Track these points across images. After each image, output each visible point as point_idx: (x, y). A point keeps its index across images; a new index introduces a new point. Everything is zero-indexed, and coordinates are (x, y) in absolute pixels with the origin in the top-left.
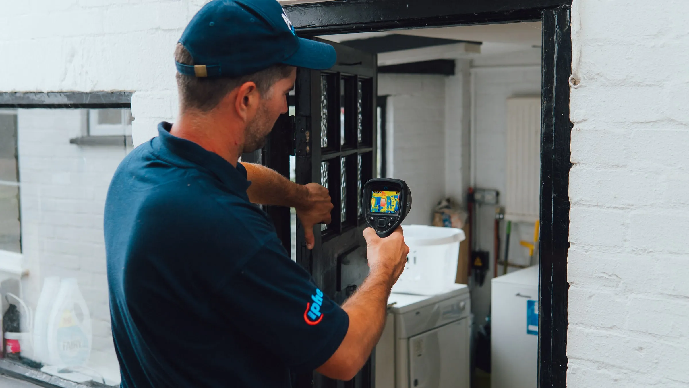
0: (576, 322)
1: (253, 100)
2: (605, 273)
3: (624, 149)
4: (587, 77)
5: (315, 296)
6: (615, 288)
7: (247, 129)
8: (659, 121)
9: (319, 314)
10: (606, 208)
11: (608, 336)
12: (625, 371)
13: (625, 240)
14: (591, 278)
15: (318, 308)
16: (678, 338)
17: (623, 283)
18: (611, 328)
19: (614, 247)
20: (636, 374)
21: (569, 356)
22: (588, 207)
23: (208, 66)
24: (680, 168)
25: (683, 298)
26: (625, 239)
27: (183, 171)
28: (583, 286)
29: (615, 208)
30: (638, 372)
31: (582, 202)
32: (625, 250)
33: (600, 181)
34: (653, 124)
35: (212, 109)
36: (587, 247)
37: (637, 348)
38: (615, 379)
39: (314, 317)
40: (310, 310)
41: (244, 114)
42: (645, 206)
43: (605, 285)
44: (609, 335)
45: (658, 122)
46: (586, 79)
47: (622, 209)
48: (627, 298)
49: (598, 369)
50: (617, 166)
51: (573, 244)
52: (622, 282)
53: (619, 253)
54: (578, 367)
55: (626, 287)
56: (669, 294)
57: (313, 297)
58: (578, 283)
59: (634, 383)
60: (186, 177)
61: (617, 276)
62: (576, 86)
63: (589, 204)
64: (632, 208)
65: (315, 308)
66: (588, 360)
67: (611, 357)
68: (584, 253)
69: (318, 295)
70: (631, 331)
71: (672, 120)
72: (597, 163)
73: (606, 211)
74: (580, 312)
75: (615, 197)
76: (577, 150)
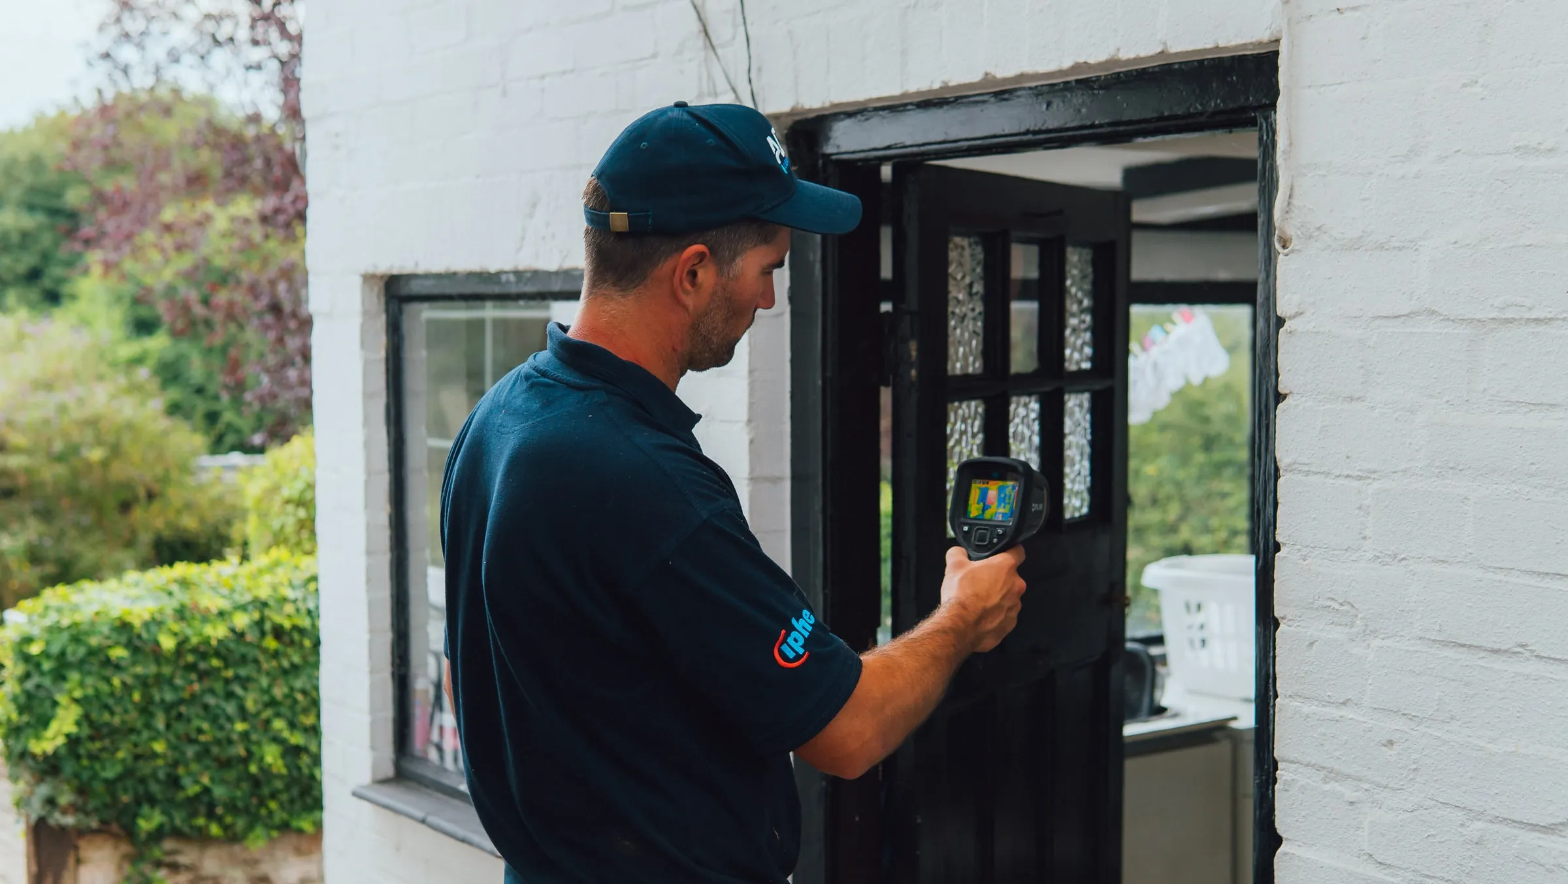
0: (1289, 693)
1: (706, 276)
2: (1333, 599)
3: (1362, 367)
4: (1302, 234)
5: (797, 620)
6: (1350, 628)
7: (695, 327)
8: (1414, 313)
9: (801, 651)
10: (1333, 477)
11: (1338, 718)
12: (1366, 786)
13: (1365, 538)
14: (1312, 608)
15: (801, 641)
16: (1448, 722)
17: (1361, 618)
18: (1344, 704)
19: (1346, 550)
20: (1383, 791)
21: (1278, 756)
22: (1306, 476)
23: (630, 215)
24: (1448, 401)
25: (1454, 646)
26: (1364, 536)
27: (582, 394)
28: (1299, 624)
29: (1348, 476)
30: (1385, 787)
31: (1296, 466)
32: (1364, 555)
33: (1324, 426)
34: (1405, 320)
35: (635, 287)
36: (1305, 551)
37: (1384, 742)
38: (1350, 800)
39: (791, 655)
40: (785, 641)
41: (689, 301)
42: (1394, 472)
43: (1333, 623)
44: (1341, 717)
45: (1412, 316)
46: (1301, 238)
47: (1359, 478)
48: (1369, 646)
49: (1325, 781)
50: (1351, 399)
51: (1285, 544)
52: (1360, 616)
53: (1356, 561)
54: (1294, 777)
55: (1366, 625)
56: (1433, 638)
57: (794, 621)
58: (1291, 618)
59: (1380, 808)
60: (586, 403)
61: (1353, 606)
62: (1286, 251)
63: (1307, 469)
64: (1373, 476)
65: (796, 640)
66: (1307, 765)
67: (1344, 759)
68: (1301, 561)
69: (803, 618)
70: (1375, 709)
71: (1433, 312)
72: (1319, 392)
73: (1333, 481)
74: (1296, 674)
75: (1348, 457)
76: (1288, 369)
